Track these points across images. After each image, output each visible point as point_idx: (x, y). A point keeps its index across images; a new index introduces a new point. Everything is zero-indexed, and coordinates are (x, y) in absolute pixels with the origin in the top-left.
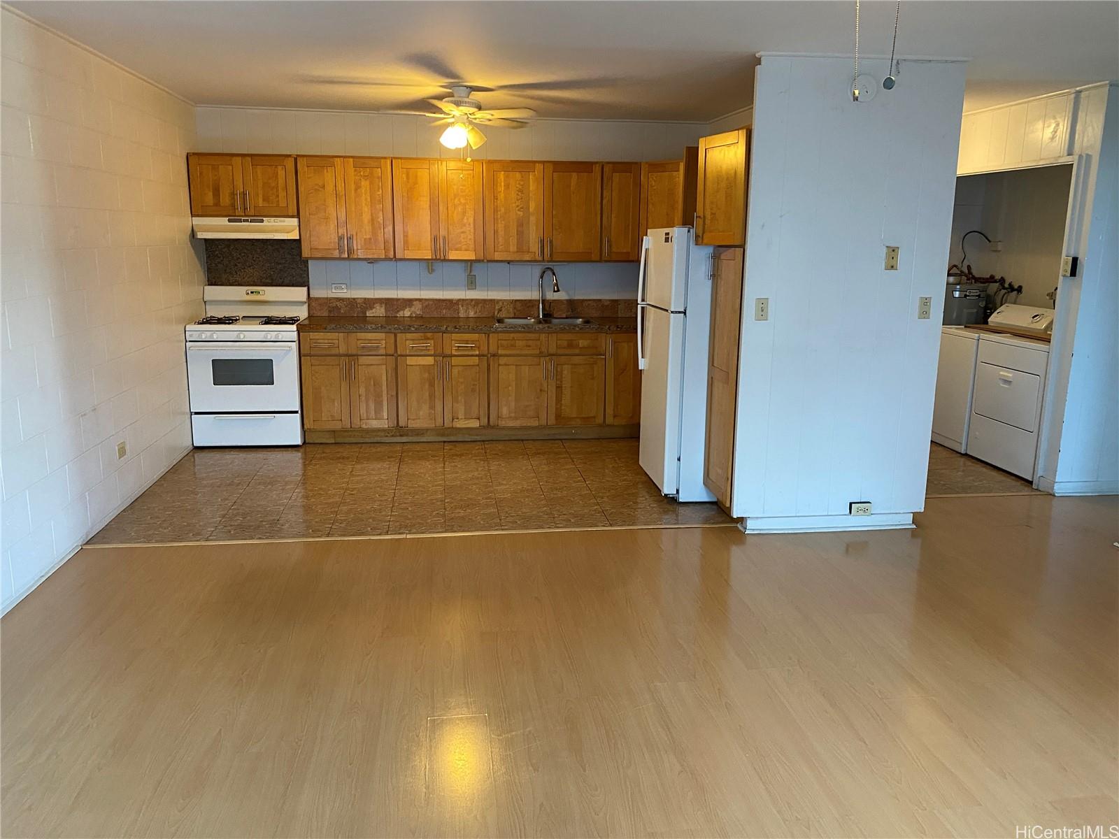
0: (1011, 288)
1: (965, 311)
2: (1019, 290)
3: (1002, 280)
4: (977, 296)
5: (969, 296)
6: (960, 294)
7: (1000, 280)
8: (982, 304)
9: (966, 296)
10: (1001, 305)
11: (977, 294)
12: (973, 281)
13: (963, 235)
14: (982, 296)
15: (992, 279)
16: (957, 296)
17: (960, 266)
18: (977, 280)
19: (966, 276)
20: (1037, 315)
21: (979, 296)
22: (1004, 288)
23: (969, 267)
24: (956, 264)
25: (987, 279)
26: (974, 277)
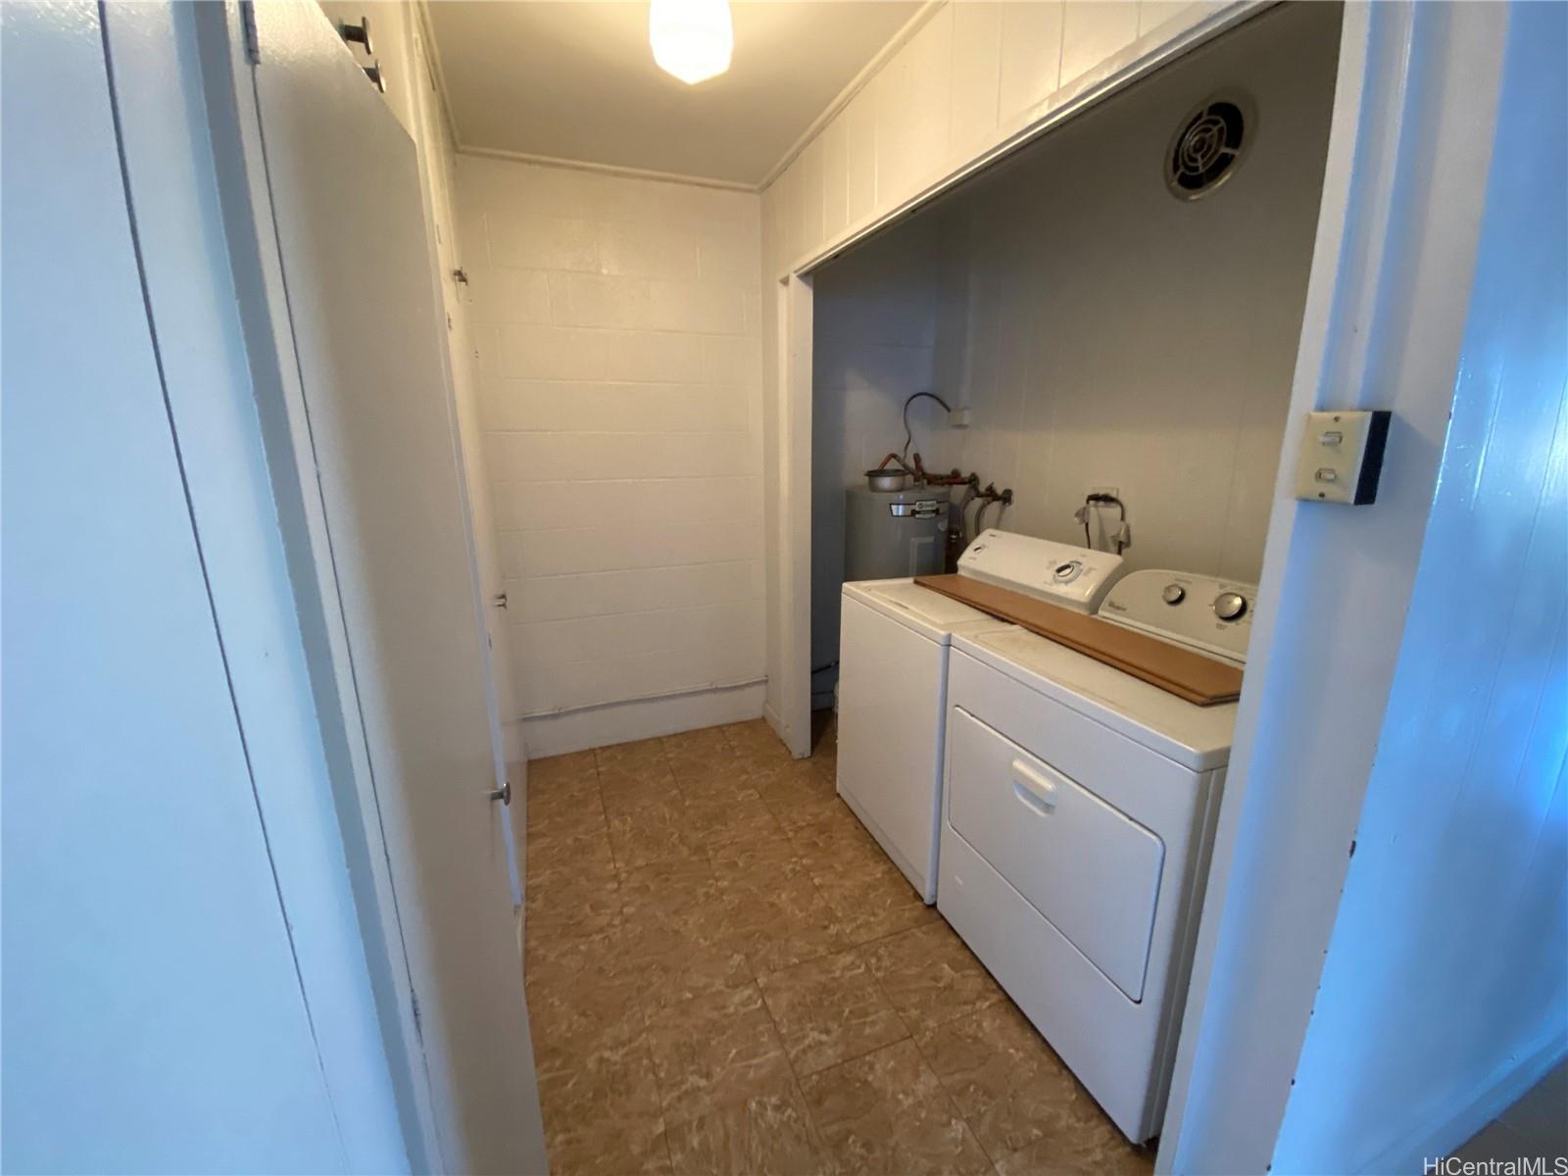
0: (991, 494)
1: (915, 541)
2: (1006, 498)
3: (973, 480)
4: (933, 511)
5: (919, 513)
6: (904, 511)
7: (970, 482)
8: (943, 526)
9: (914, 513)
10: (978, 533)
11: (934, 508)
12: (925, 481)
13: (905, 399)
14: (941, 511)
15: (954, 478)
16: (900, 513)
17: (901, 455)
18: (934, 480)
19: (913, 474)
20: (1067, 567)
21: (936, 511)
22: (979, 495)
23: (917, 458)
24: (895, 452)
25: (948, 477)
26: (924, 475)
